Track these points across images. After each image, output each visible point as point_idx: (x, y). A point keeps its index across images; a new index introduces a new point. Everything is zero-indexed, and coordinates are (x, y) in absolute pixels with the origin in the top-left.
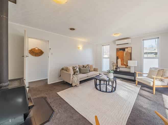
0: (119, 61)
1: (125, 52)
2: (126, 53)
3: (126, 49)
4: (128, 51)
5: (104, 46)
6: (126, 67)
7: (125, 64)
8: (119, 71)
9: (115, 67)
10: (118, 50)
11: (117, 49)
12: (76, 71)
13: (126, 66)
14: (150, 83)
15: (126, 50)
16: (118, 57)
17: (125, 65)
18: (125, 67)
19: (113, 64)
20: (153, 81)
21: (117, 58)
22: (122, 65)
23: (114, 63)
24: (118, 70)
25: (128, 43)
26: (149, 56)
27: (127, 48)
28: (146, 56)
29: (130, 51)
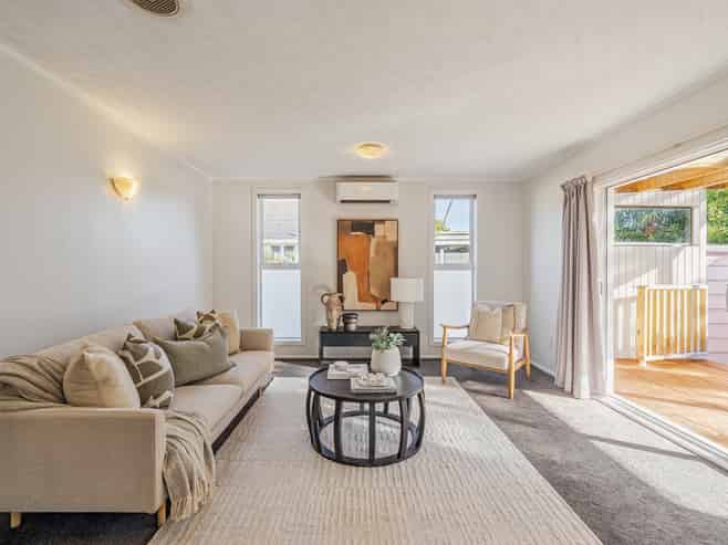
0: (350, 278)
1: (374, 241)
2: (378, 244)
3: (377, 226)
4: (385, 237)
5: (266, 201)
6: (378, 310)
7: (373, 296)
8: (358, 327)
9: (336, 314)
10: (347, 228)
11: (339, 221)
12: (160, 373)
13: (379, 303)
14: (500, 360)
15: (378, 229)
16: (344, 261)
17: (375, 300)
18: (372, 306)
19: (326, 298)
20: (508, 351)
21: (342, 267)
22: (360, 300)
23: (330, 295)
24: (353, 327)
25: (388, 202)
26: (449, 261)
27: (382, 221)
28: (441, 258)
29: (391, 238)
